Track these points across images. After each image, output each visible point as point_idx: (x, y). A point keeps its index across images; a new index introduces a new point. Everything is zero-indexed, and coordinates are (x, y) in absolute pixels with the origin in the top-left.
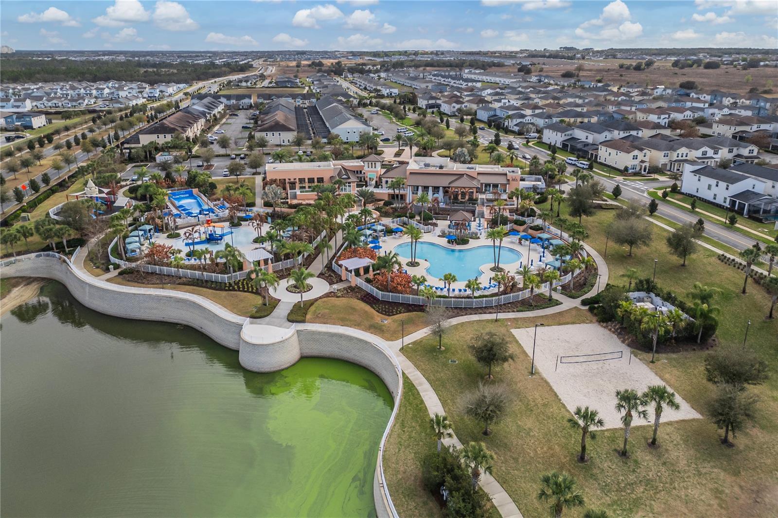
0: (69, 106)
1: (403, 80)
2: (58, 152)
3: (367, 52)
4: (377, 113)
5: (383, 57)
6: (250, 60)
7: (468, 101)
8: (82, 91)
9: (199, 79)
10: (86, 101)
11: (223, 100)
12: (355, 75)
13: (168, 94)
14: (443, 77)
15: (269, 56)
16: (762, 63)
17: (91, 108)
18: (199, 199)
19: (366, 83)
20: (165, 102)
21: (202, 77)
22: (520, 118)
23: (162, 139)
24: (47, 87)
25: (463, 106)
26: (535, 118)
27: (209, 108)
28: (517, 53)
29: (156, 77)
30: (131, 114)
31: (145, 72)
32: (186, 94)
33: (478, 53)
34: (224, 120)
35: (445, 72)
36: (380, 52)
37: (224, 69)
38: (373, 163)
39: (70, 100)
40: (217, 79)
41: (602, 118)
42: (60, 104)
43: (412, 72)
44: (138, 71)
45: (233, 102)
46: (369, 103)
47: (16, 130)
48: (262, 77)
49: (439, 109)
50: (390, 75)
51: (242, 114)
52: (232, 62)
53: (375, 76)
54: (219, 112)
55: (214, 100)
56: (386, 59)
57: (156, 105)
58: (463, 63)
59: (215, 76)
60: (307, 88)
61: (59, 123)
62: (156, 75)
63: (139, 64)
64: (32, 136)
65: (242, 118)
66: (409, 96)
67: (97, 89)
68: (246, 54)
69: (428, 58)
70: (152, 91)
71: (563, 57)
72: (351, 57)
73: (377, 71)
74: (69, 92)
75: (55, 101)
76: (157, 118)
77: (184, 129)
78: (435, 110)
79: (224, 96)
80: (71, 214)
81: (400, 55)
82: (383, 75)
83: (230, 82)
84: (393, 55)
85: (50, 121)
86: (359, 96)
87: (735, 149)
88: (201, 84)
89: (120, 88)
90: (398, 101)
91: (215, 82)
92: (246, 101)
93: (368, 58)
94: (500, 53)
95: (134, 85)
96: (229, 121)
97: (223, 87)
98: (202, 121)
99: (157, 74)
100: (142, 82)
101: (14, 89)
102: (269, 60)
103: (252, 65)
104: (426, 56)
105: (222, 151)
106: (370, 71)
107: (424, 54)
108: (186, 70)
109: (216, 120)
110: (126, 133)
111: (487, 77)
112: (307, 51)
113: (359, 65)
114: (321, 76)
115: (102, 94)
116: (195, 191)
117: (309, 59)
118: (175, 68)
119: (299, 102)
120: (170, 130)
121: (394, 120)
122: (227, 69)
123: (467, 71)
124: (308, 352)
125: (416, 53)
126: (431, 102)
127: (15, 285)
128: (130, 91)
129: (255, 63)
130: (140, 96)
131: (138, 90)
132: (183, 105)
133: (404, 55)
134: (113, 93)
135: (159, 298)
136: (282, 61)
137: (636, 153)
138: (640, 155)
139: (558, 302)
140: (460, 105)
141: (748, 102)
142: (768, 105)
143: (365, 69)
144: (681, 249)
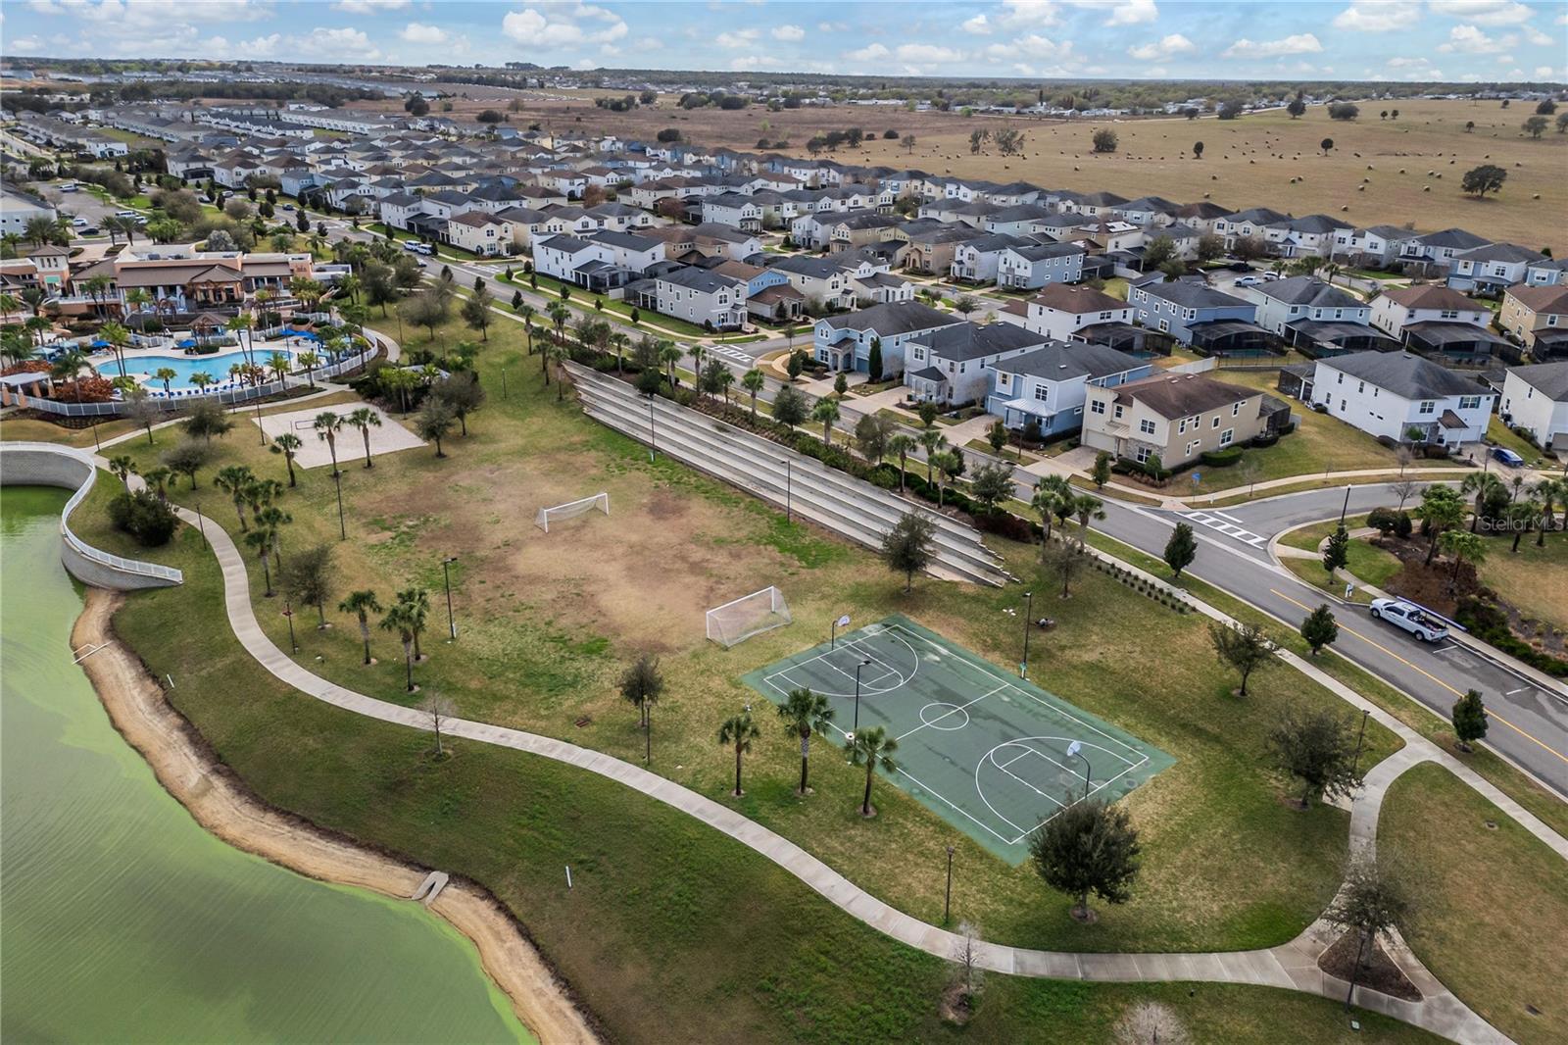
1: (141, 125)
3: (56, 61)
4: (76, 191)
5: (97, 74)
7: (268, 163)
12: (23, 115)
14: (233, 118)
16: (807, 101)
19: (49, 132)
22: (349, 188)
25: (257, 171)
26: (378, 189)
28: (416, 71)
33: (333, 71)
35: (241, 108)
36: (92, 61)
38: (52, 259)
41: (485, 186)
43: (167, 109)
46: (56, 171)
49: (212, 178)
50: (112, 114)
53: (77, 118)
56: (106, 79)
58: (293, 91)
66: (149, 156)
69: (213, 79)
72: (10, 73)
73: (81, 107)
78: (204, 181)
81: (143, 70)
82: (94, 114)
84: (126, 69)
86: (31, 158)
87: (626, 218)
90: (125, 167)
93: (59, 76)
94: (381, 69)
104: (208, 73)
106: (61, 106)
107: (204, 69)
111: (330, 121)
113: (32, 91)
121: (113, 200)
123: (293, 107)
125: (184, 67)
126: (193, 166)
133: (153, 70)
137: (490, 226)
138: (498, 231)
139: (321, 390)
140: (251, 171)
141: (713, 159)
142: (734, 162)
143: (47, 102)
144: (478, 322)
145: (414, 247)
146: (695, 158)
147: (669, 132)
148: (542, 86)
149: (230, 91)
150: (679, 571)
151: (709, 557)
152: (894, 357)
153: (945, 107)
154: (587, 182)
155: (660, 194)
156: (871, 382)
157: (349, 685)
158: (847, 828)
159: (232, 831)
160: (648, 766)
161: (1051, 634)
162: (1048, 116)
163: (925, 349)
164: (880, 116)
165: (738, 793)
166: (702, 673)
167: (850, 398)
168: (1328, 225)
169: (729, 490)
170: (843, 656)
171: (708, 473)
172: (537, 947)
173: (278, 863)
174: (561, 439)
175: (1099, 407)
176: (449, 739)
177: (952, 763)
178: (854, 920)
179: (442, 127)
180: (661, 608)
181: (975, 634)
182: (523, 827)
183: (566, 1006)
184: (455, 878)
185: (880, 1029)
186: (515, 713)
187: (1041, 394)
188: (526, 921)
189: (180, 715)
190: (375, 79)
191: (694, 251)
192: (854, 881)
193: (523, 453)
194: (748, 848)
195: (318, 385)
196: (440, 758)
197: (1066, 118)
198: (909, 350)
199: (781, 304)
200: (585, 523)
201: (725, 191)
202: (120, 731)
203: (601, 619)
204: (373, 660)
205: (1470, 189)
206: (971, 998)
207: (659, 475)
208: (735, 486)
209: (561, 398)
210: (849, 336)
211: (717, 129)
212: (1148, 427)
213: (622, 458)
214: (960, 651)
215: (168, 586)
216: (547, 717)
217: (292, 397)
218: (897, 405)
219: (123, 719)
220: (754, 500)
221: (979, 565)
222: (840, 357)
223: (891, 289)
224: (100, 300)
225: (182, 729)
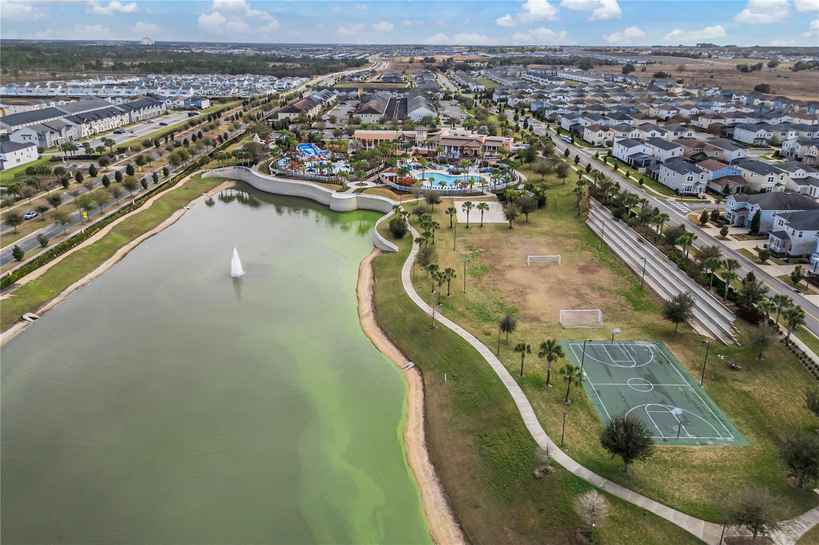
0: (220, 94)
1: (496, 77)
2: (227, 122)
3: (487, 47)
4: (455, 105)
5: (497, 53)
6: (367, 55)
7: (532, 97)
8: (227, 82)
9: (319, 73)
10: (232, 91)
11: (336, 92)
12: (458, 72)
13: (293, 86)
14: (536, 74)
15: (386, 51)
17: (237, 95)
18: (315, 149)
19: (462, 80)
20: (292, 92)
21: (321, 71)
22: (556, 110)
23: (292, 116)
24: (200, 78)
25: (524, 100)
27: (325, 97)
29: (283, 71)
30: (269, 101)
31: (274, 66)
32: (307, 86)
34: (336, 107)
35: (543, 69)
37: (341, 64)
39: (220, 89)
40: (334, 74)
42: (213, 93)
43: (512, 70)
44: (267, 65)
45: (344, 93)
46: (453, 97)
47: (192, 109)
48: (374, 73)
49: (507, 102)
50: (490, 72)
51: (349, 103)
52: (350, 57)
53: (476, 74)
54: (332, 101)
55: (329, 92)
56: (499, 55)
57: (285, 94)
58: (574, 61)
59: (332, 71)
60: (409, 84)
61: (218, 106)
62: (282, 69)
63: (268, 59)
64: (202, 114)
65: (349, 106)
66: (490, 91)
67: (238, 81)
68: (364, 48)
70: (281, 83)
71: (688, 56)
72: (465, 53)
73: (481, 68)
74: (217, 83)
75: (209, 90)
76: (287, 104)
77: (307, 110)
78: (504, 103)
79: (337, 89)
80: (250, 148)
82: (484, 72)
83: (344, 77)
84: (509, 51)
85: (212, 104)
87: (679, 133)
88: (320, 78)
89: (256, 81)
90: (479, 96)
91: (332, 76)
92: (354, 93)
93: (482, 54)
95: (266, 78)
96: (339, 108)
97: (339, 81)
98: (319, 106)
99: (284, 68)
100: (272, 75)
101: (176, 79)
102: (386, 55)
103: (368, 60)
105: (331, 126)
106: (473, 69)
108: (308, 65)
109: (329, 107)
110: (267, 113)
111: (577, 76)
112: (425, 46)
113: (468, 61)
114: (424, 73)
115: (242, 85)
116: (313, 144)
117: (424, 54)
118: (298, 63)
119: (395, 94)
120: (298, 111)
121: (465, 109)
122: (343, 64)
123: (567, 69)
124: (361, 207)
125: (534, 49)
126: (502, 96)
127: (225, 181)
128: (264, 83)
129: (370, 59)
130: (272, 87)
131: (270, 83)
132: (305, 95)
133: (520, 51)
134: (251, 84)
135: (295, 184)
136: (397, 56)
137: (601, 132)
138: (604, 134)
139: (485, 195)
140: (521, 100)
141: (772, 103)
142: (784, 105)
143: (469, 66)
144: (562, 175)
145: (565, 139)
146: (760, 102)
147: (762, 85)
148: (710, 57)
149: (546, 61)
150: (571, 295)
151: (589, 293)
152: (766, 223)
154: (678, 112)
155: (714, 121)
156: (750, 234)
157: (423, 297)
158: (553, 403)
159: (366, 329)
160: (497, 355)
161: (735, 372)
163: (785, 221)
165: (521, 376)
166: (545, 333)
167: (728, 240)
169: (626, 269)
170: (615, 347)
171: (621, 259)
172: (425, 395)
173: (373, 343)
174: (567, 231)
176: (438, 323)
177: (625, 401)
178: (526, 429)
179: (629, 81)
180: (550, 306)
181: (693, 361)
182: (444, 359)
183: (421, 415)
184: (416, 366)
185: (509, 465)
186: (466, 323)
188: (427, 387)
189: (374, 292)
190: (619, 55)
191: (702, 153)
192: (538, 419)
193: (545, 234)
194: (509, 393)
195: (485, 192)
196: (433, 328)
198: (777, 219)
199: (727, 186)
200: (547, 266)
201: (760, 121)
202: (357, 291)
203: (523, 303)
204: (435, 292)
206: (548, 471)
207: (597, 255)
208: (630, 268)
209: (579, 214)
210: (747, 207)
211: (803, 84)
213: (587, 244)
214: (678, 365)
215: (394, 252)
216: (476, 328)
217: (473, 196)
218: (755, 249)
219: (359, 289)
220: (634, 276)
221: (724, 332)
222: (736, 218)
223: (814, 187)
224: (430, 150)
225: (372, 296)
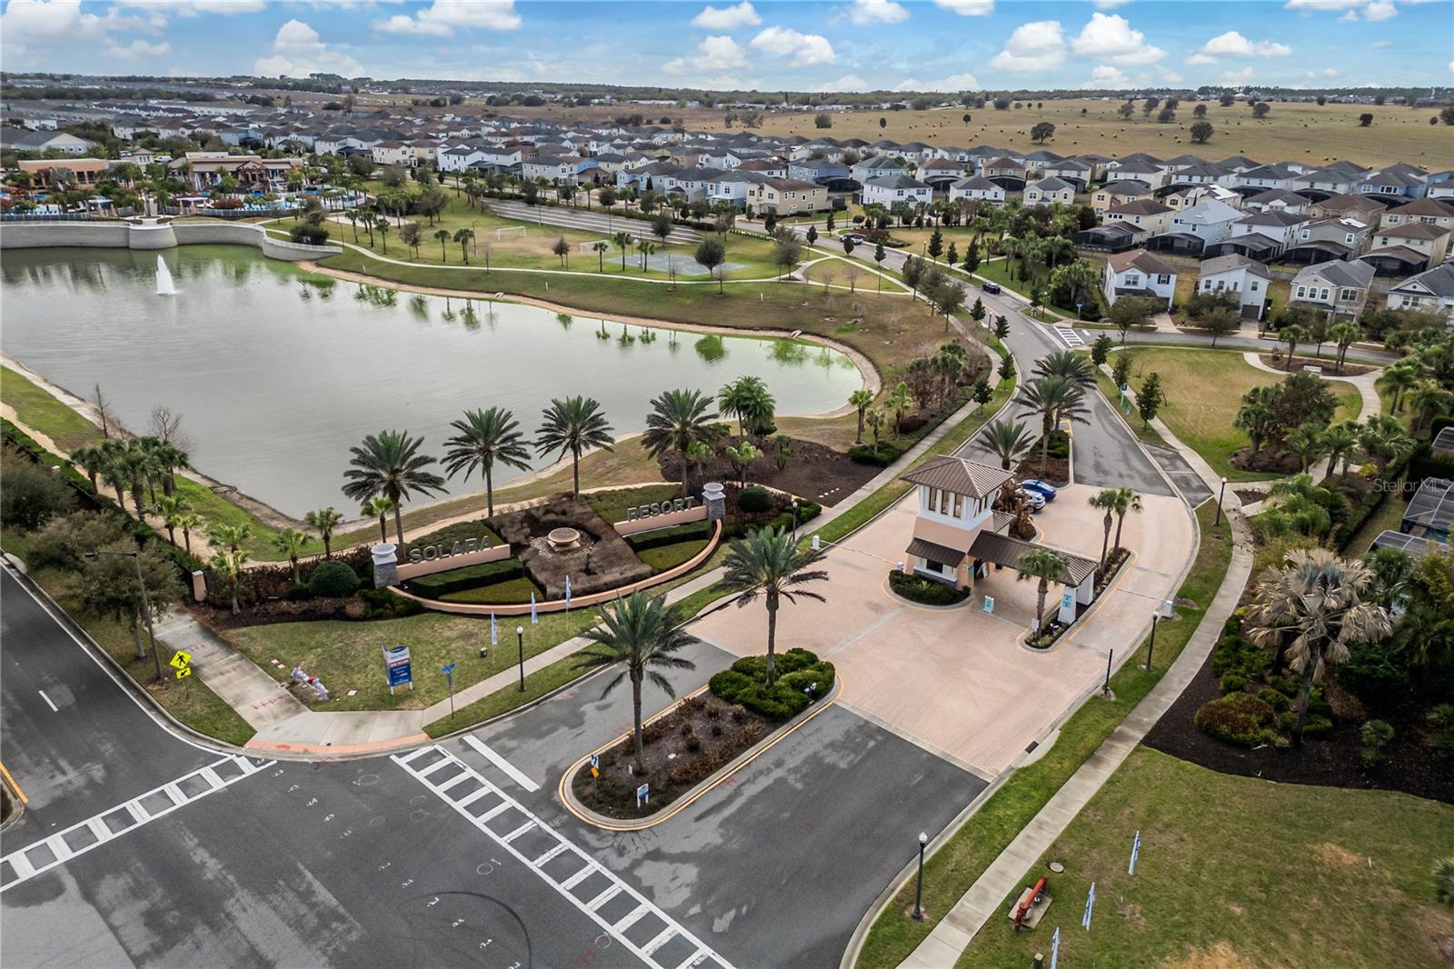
16: (596, 101)
22: (282, 136)
71: (319, 89)
138: (409, 151)
148: (356, 92)
152: (659, 186)
153: (710, 105)
162: (790, 110)
164: (657, 111)
168: (920, 147)
175: (752, 193)
184: (506, 293)
187: (727, 191)
196: (488, 273)
197: (804, 112)
199: (597, 176)
205: (1034, 138)
207: (544, 229)
209: (484, 211)
210: (635, 178)
212: (771, 196)
220: (594, 233)
222: (632, 191)
